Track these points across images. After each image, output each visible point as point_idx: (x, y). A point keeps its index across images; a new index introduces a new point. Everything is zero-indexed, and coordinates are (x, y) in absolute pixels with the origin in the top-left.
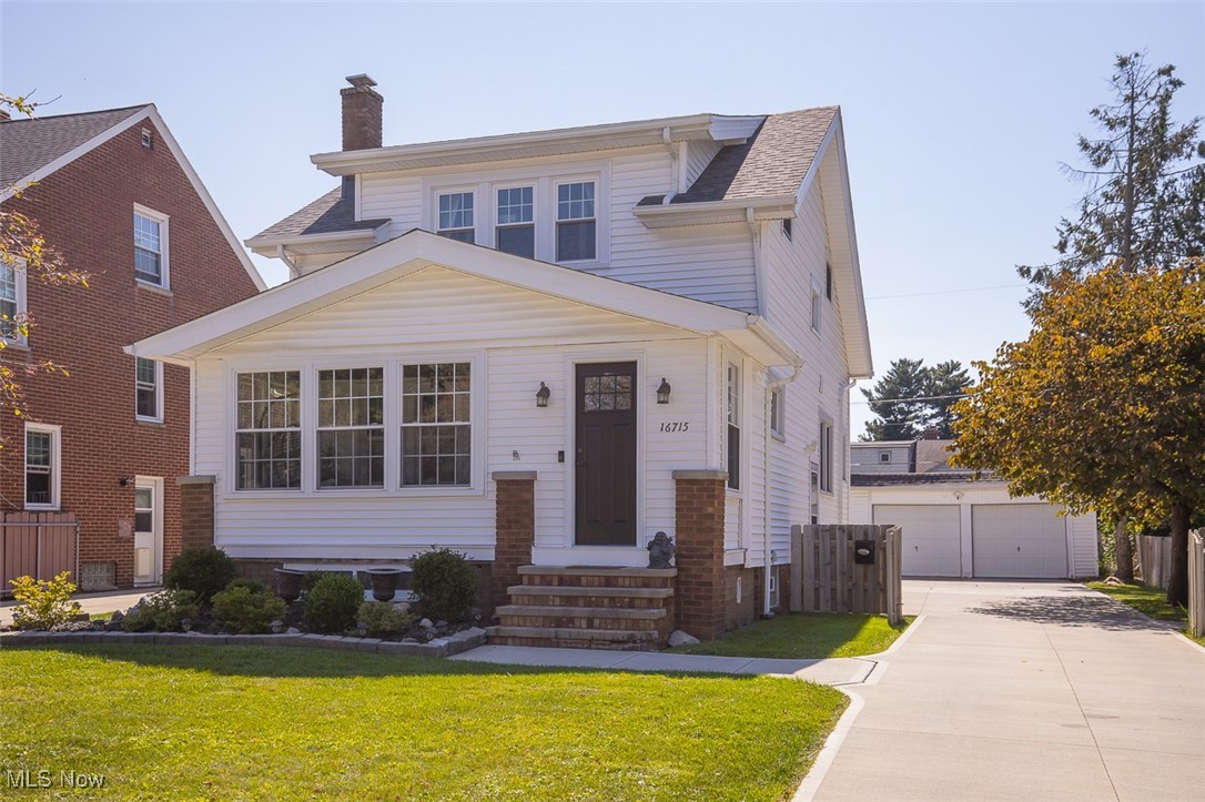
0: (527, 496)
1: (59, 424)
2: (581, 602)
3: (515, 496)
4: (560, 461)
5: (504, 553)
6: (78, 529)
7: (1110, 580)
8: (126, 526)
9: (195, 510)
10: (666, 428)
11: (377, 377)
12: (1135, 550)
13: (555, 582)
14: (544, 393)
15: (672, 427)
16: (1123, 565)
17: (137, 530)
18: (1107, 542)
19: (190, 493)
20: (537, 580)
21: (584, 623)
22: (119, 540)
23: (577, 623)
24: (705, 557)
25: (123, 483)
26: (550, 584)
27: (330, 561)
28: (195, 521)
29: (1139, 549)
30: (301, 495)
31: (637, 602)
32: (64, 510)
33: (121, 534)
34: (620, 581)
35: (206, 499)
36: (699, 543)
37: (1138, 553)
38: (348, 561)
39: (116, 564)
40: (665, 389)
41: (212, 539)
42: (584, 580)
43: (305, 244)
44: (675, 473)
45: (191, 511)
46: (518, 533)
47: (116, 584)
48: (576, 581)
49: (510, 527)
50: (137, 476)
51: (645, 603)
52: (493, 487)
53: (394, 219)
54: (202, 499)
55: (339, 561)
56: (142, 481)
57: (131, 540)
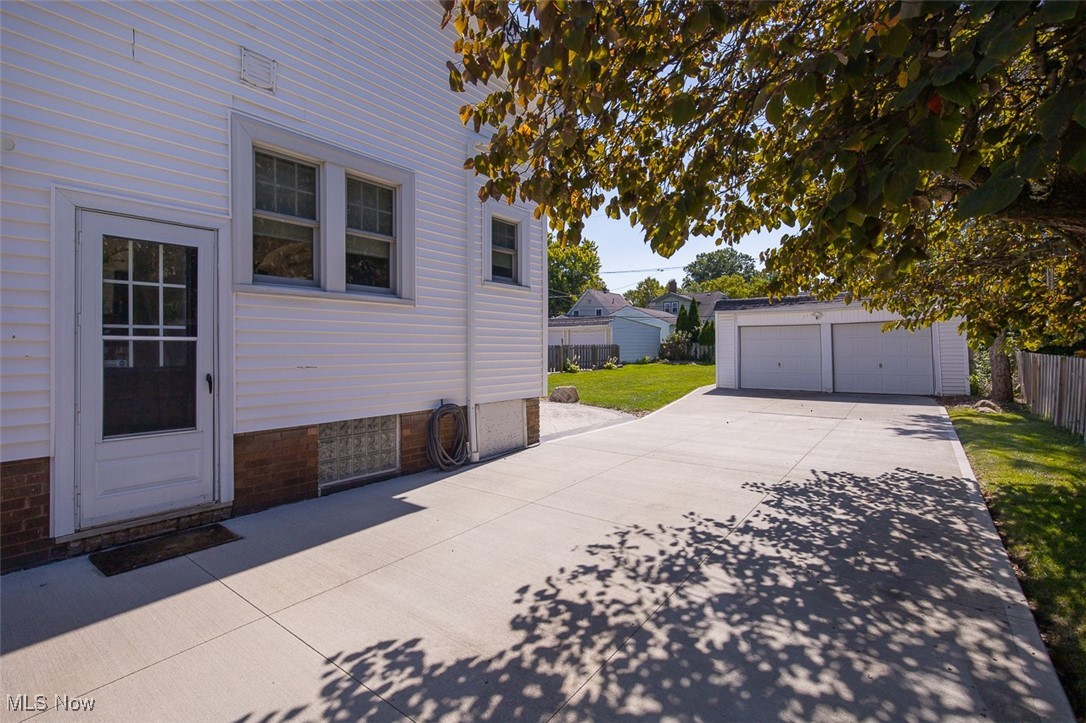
7: (983, 405)
12: (1015, 367)
16: (1001, 385)
18: (980, 359)
29: (1020, 367)
37: (1019, 371)
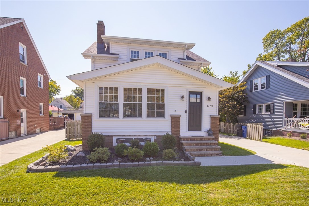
0: (179, 120)
1: (3, 96)
2: (200, 145)
3: (176, 120)
4: (186, 113)
5: (173, 133)
6: (9, 123)
8: (19, 121)
9: (86, 123)
10: (208, 106)
11: (135, 91)
13: (189, 140)
14: (183, 97)
15: (209, 106)
17: (21, 122)
19: (84, 118)
20: (185, 140)
21: (205, 150)
22: (17, 125)
23: (204, 150)
24: (217, 133)
25: (18, 111)
26: (188, 140)
27: (127, 136)
28: (86, 126)
30: (119, 119)
31: (212, 144)
32: (4, 118)
33: (18, 124)
34: (204, 139)
35: (89, 120)
36: (216, 130)
38: (132, 136)
39: (17, 131)
40: (209, 98)
41: (91, 130)
42: (196, 139)
43: (100, 56)
44: (211, 116)
45: (85, 123)
46: (177, 129)
47: (17, 136)
48: (194, 140)
49: (175, 127)
50: (21, 109)
51: (213, 144)
52: (170, 118)
53: (120, 54)
54: (88, 120)
55: (130, 136)
56: (22, 111)
57: (20, 125)
